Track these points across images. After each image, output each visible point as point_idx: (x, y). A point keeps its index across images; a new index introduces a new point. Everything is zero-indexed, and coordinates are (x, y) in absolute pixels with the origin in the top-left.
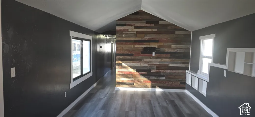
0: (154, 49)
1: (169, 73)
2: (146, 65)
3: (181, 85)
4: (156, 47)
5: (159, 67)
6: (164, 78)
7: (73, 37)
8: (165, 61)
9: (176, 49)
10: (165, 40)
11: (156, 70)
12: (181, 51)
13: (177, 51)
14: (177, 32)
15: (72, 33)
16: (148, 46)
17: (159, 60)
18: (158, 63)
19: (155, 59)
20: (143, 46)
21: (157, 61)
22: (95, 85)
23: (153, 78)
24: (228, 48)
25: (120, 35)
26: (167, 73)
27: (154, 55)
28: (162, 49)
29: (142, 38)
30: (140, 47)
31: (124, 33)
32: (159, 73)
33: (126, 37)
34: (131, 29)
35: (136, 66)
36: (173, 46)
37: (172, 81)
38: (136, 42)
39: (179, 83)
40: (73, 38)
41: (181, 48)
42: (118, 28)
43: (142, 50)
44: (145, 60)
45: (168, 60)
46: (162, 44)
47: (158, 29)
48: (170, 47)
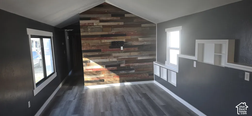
0: (122, 43)
1: (138, 66)
2: (115, 60)
3: (150, 77)
4: (124, 40)
5: (128, 61)
6: (134, 71)
7: (31, 35)
8: (134, 54)
9: (143, 41)
10: (132, 33)
11: (125, 64)
12: (147, 44)
13: (145, 43)
14: (143, 25)
15: (30, 31)
16: (116, 40)
17: (128, 54)
18: (127, 57)
19: (123, 53)
20: (111, 41)
21: (126, 55)
22: (60, 86)
23: (123, 72)
24: (196, 40)
25: (85, 30)
26: (136, 66)
27: (123, 49)
28: (130, 43)
29: (109, 32)
30: (108, 41)
31: (89, 28)
32: (128, 67)
33: (91, 32)
34: (96, 23)
35: (105, 62)
36: (140, 39)
37: (141, 74)
38: (103, 37)
39: (148, 74)
40: (32, 37)
41: (148, 41)
42: (82, 22)
43: (110, 44)
44: (114, 55)
45: (136, 53)
46: (129, 37)
47: (124, 22)
48: (137, 40)
